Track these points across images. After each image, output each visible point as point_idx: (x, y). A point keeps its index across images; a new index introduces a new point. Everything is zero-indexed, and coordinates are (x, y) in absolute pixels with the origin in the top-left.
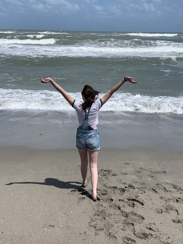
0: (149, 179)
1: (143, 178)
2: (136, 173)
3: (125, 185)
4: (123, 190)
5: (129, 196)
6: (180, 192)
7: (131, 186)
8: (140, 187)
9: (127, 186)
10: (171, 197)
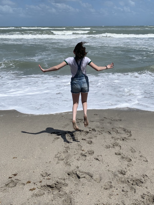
0: (108, 125)
1: (104, 124)
2: (100, 121)
3: (89, 129)
4: (88, 132)
5: (90, 136)
6: (127, 133)
7: (94, 130)
8: (100, 130)
9: (91, 130)
10: (119, 137)
